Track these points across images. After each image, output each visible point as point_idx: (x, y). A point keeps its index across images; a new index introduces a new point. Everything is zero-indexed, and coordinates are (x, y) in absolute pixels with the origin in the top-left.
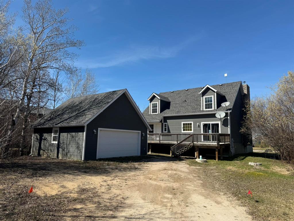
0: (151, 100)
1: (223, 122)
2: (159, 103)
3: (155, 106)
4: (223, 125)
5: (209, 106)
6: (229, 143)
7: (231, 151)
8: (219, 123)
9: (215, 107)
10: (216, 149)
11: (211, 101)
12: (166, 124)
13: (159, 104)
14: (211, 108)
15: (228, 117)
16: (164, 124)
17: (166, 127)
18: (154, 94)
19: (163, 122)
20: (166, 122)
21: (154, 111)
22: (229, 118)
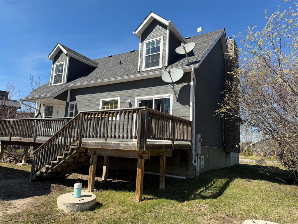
0: (55, 58)
1: (179, 95)
2: (66, 62)
3: (60, 70)
4: (178, 100)
5: (152, 60)
6: (189, 143)
7: (195, 165)
8: (171, 96)
9: (163, 63)
10: (139, 160)
11: (158, 49)
12: (73, 105)
13: (66, 64)
14: (158, 64)
15: (190, 82)
16: (70, 103)
17: (73, 110)
18: (59, 45)
19: (68, 100)
20: (73, 99)
21: (58, 79)
22: (192, 83)
